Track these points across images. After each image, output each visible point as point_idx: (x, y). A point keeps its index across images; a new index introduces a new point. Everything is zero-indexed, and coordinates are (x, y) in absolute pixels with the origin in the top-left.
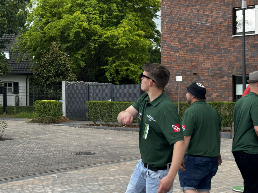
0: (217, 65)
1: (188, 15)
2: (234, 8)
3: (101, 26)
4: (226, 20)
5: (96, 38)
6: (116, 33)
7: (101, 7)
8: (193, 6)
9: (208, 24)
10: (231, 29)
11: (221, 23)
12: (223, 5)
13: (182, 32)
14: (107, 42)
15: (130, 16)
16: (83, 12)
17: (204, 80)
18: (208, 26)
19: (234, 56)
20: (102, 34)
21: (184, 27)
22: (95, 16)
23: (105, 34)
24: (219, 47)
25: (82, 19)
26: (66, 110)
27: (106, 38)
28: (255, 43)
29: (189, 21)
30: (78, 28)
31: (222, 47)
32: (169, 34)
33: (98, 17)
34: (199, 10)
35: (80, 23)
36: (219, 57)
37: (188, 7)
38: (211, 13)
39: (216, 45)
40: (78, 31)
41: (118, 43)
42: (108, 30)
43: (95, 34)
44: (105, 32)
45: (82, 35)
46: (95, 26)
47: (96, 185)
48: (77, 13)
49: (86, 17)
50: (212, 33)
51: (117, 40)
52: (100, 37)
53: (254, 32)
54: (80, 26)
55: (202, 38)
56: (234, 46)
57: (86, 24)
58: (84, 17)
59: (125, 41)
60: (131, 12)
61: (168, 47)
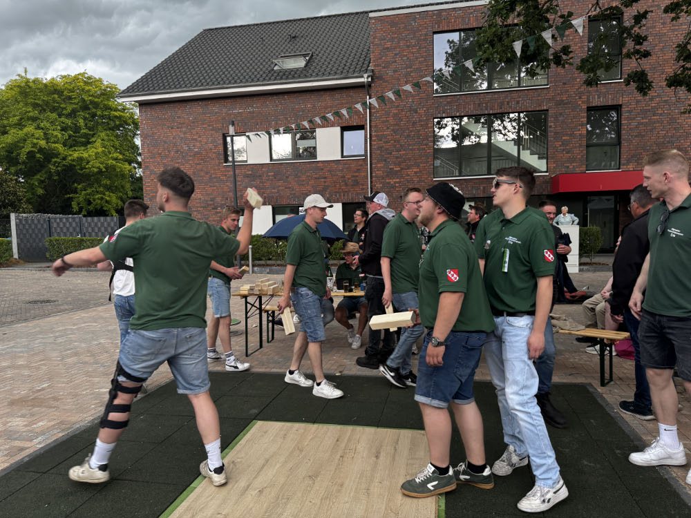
0: (209, 195)
1: (173, 138)
2: (224, 134)
3: (65, 145)
4: (216, 146)
5: (58, 160)
6: (85, 155)
7: (63, 123)
8: (178, 128)
9: (196, 150)
10: (222, 157)
11: (211, 149)
12: (212, 130)
13: (166, 156)
14: (75, 166)
15: (103, 135)
16: (38, 128)
17: (196, 211)
18: (196, 152)
19: (227, 186)
20: (66, 156)
21: (169, 151)
22: (55, 133)
23: (71, 155)
24: (211, 176)
25: (37, 135)
26: (18, 249)
27: (73, 160)
28: (248, 173)
29: (175, 145)
30: (32, 147)
31: (213, 176)
32: (151, 158)
33: (60, 136)
34: (185, 133)
35: (35, 141)
36: (211, 186)
37: (172, 128)
38: (200, 137)
39: (207, 173)
40: (32, 151)
41: (87, 167)
42: (75, 150)
43: (57, 155)
44: (71, 153)
45: (38, 155)
46: (56, 145)
47: (51, 337)
48: (30, 129)
49: (42, 134)
50: (202, 159)
51: (88, 163)
52: (64, 159)
53: (246, 161)
54: (35, 145)
55: (190, 164)
56: (226, 176)
57: (43, 143)
58: (39, 133)
59: (98, 165)
60: (105, 130)
61: (151, 174)
